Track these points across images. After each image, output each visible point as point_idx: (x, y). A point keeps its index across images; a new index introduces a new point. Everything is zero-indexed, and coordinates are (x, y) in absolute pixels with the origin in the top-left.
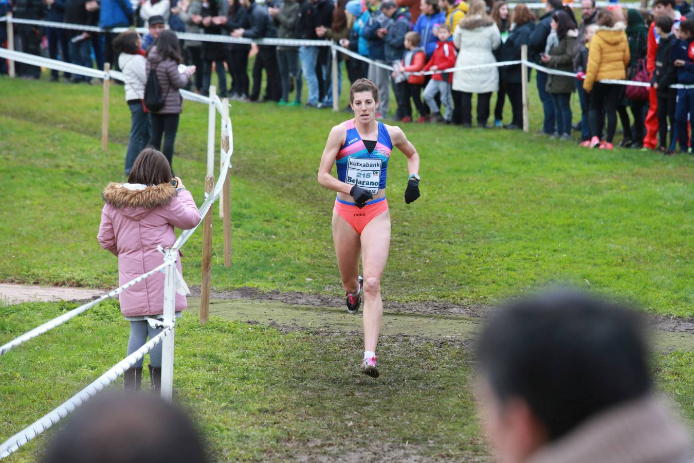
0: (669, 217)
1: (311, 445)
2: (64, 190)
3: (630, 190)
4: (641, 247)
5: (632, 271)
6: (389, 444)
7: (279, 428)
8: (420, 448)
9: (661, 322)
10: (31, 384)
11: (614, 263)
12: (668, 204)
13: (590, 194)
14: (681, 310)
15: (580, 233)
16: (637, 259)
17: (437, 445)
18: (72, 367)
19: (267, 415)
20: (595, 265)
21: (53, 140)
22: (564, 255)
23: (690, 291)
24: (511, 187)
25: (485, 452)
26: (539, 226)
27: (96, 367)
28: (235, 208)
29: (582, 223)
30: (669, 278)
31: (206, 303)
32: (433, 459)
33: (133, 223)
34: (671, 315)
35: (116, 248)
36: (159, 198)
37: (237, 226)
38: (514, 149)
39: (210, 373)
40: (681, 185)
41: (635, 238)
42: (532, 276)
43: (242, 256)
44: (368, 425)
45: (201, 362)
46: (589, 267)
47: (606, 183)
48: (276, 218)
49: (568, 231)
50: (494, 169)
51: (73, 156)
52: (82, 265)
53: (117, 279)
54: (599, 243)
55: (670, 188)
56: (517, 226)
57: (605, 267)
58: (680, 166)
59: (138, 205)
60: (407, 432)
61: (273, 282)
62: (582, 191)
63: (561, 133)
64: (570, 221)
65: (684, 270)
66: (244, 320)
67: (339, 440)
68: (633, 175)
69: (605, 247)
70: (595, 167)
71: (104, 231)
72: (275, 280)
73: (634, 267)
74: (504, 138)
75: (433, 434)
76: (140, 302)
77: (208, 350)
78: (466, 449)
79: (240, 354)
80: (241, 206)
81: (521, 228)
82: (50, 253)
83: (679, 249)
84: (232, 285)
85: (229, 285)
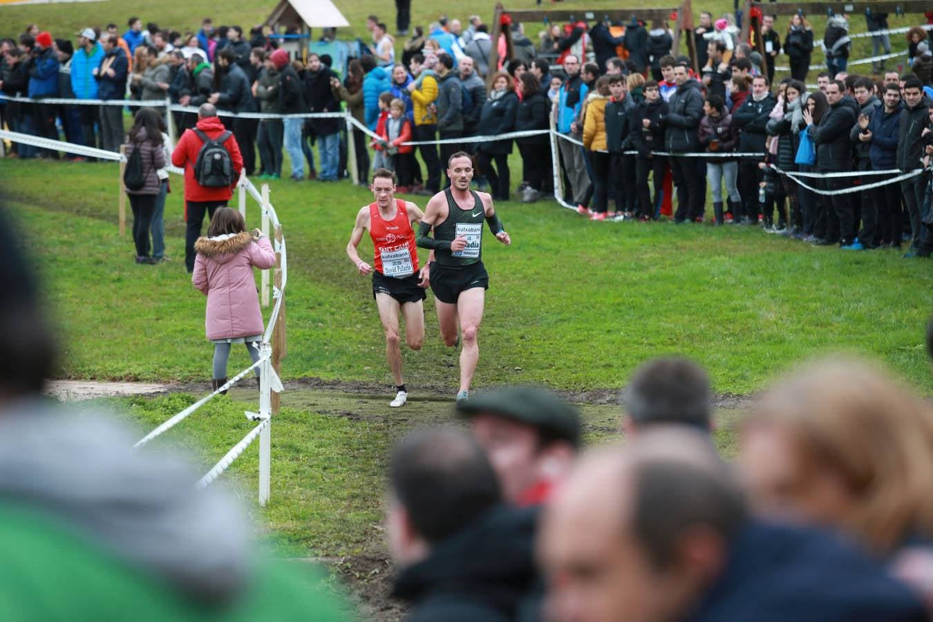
0: (717, 292)
3: (676, 265)
4: (693, 325)
9: (721, 401)
11: (669, 343)
12: (716, 279)
13: (636, 270)
14: (739, 389)
15: (632, 312)
16: (691, 337)
23: (747, 368)
24: (554, 265)
29: (632, 302)
30: (724, 356)
34: (731, 393)
38: (551, 223)
39: (292, 462)
40: (727, 258)
41: (687, 316)
45: (282, 453)
47: (651, 257)
48: (319, 305)
49: (619, 310)
50: (533, 246)
54: (652, 323)
55: (716, 262)
58: (724, 237)
61: (332, 371)
62: (627, 267)
64: (619, 300)
65: (738, 347)
66: (314, 410)
68: (677, 249)
69: (658, 326)
70: (637, 241)
72: (334, 369)
77: (286, 440)
79: (318, 444)
83: (730, 326)
84: (292, 376)
85: (289, 376)
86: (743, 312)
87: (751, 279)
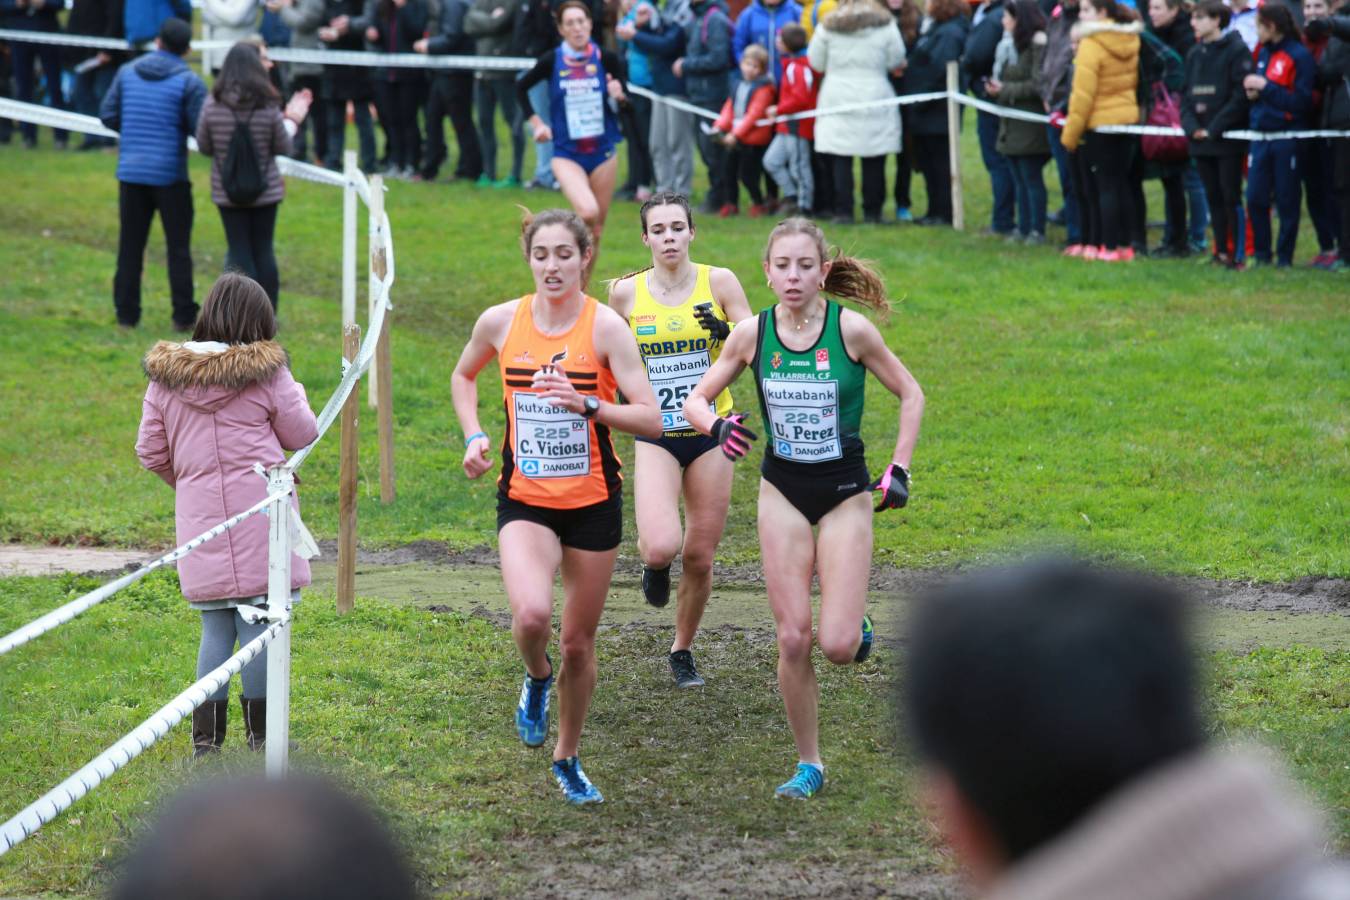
0: (1238, 389)
1: (560, 843)
2: (64, 359)
3: (1163, 338)
4: (1186, 448)
5: (1171, 494)
6: (712, 838)
7: (497, 812)
8: (771, 846)
9: (1228, 593)
10: (13, 737)
11: (1136, 481)
12: (1237, 364)
13: (1085, 347)
14: (1267, 569)
15: (1069, 423)
16: (1178, 471)
17: (803, 839)
18: (90, 702)
19: (473, 788)
20: (1099, 485)
21: (41, 262)
22: (1040, 468)
23: (1284, 531)
24: (932, 337)
25: (898, 851)
26: (988, 412)
27: (136, 702)
28: (399, 388)
29: (1073, 405)
30: (1241, 507)
31: (348, 573)
32: (796, 866)
33: (203, 419)
34: (1249, 579)
35: (171, 468)
36: (253, 368)
37: (405, 422)
38: (937, 264)
39: (359, 708)
40: (1261, 327)
41: (1176, 432)
42: (979, 508)
43: (415, 480)
44: (670, 804)
45: (341, 689)
46: (1088, 490)
47: (1116, 325)
49: (1044, 420)
51: (80, 293)
52: (104, 503)
53: (172, 529)
54: (1106, 443)
55: (1240, 333)
56: (946, 413)
57: (1119, 489)
58: (1258, 289)
59: (212, 382)
60: (747, 817)
61: (477, 529)
62: (1070, 342)
63: (1025, 231)
64: (1049, 401)
65: (1270, 491)
66: (424, 603)
67: (613, 835)
68: (1168, 309)
69: (1117, 450)
70: (1093, 295)
71: (147, 436)
72: (481, 525)
73: (1175, 488)
74: (917, 243)
75: (795, 818)
76: (219, 574)
77: (355, 663)
78: (860, 847)
79: (418, 671)
80: (409, 383)
81: (955, 416)
82: (41, 481)
83: (1259, 452)
84: (398, 538)
85: (392, 537)
86: (1283, 426)
87: (1305, 363)
